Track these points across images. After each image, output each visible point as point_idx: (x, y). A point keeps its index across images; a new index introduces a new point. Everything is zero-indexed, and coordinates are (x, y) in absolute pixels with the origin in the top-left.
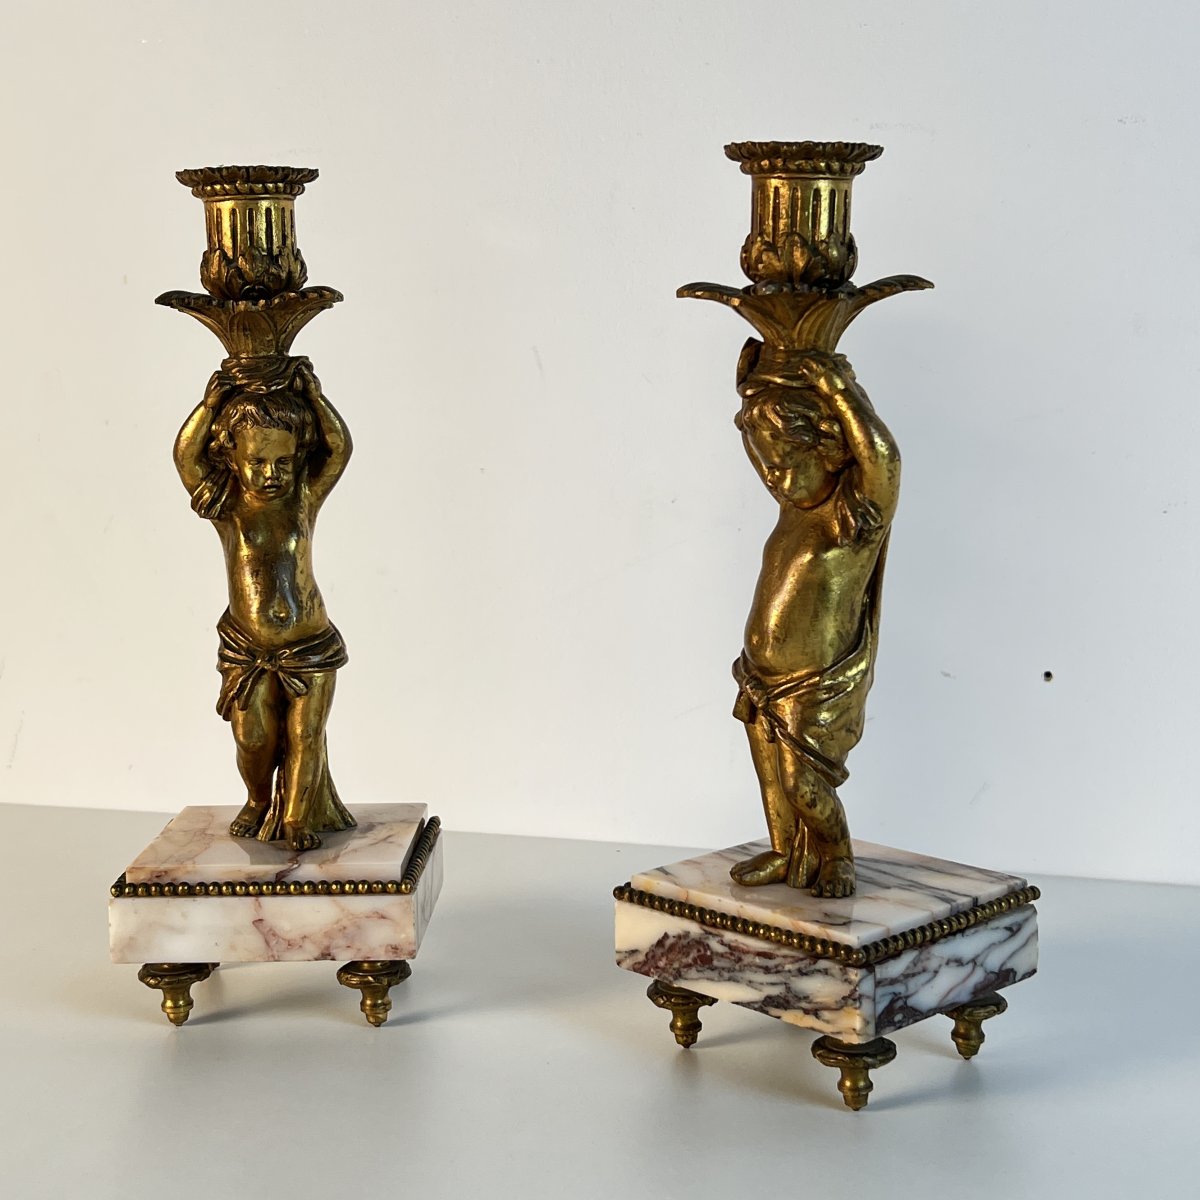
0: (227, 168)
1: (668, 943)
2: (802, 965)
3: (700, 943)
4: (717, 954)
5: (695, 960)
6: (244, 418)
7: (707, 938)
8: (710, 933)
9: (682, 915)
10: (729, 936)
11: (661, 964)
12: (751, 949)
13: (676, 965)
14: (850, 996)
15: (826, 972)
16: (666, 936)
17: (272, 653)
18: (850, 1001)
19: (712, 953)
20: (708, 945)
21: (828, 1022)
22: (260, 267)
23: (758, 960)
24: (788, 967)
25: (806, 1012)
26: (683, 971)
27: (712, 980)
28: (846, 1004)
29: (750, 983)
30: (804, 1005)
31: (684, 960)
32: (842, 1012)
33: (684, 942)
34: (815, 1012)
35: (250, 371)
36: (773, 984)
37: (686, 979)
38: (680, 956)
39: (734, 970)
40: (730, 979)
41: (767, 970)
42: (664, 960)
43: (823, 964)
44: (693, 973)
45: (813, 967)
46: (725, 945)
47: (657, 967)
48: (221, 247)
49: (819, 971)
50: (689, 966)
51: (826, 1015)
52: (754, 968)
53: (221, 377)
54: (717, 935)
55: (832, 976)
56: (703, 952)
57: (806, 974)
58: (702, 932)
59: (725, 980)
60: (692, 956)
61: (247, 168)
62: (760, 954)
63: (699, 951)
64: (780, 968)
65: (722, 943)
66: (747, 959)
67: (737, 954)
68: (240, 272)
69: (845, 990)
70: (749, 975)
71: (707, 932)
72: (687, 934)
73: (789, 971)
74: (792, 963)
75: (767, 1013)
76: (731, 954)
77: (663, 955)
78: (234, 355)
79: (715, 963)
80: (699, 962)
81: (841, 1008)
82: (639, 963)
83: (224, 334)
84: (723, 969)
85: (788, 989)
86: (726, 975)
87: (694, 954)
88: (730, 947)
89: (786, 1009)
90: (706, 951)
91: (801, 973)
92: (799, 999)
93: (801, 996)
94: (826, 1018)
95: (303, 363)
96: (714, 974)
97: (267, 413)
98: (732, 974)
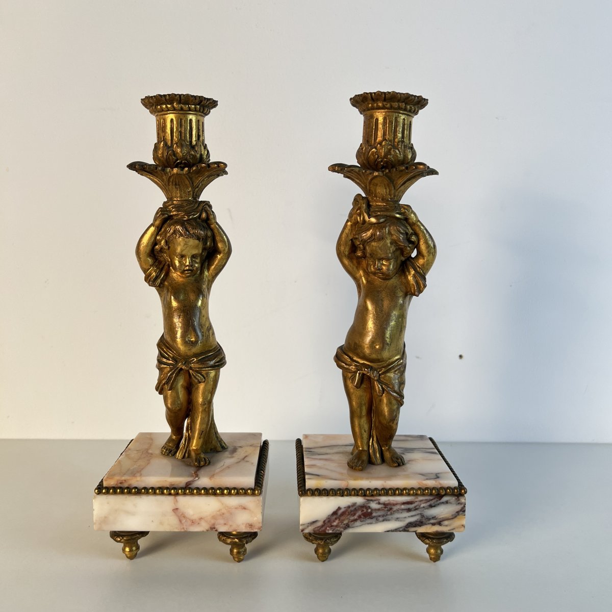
0: (169, 95)
1: (340, 512)
2: (432, 502)
3: (362, 507)
4: (376, 510)
5: (360, 517)
6: (175, 232)
7: (369, 503)
8: (371, 500)
9: (350, 495)
10: (384, 499)
11: (335, 524)
12: (399, 502)
13: (346, 522)
14: (461, 511)
15: (447, 502)
16: (339, 508)
17: (186, 360)
18: (461, 513)
19: (372, 510)
20: (369, 507)
21: (446, 526)
22: (185, 150)
23: (403, 507)
24: (422, 505)
25: (433, 524)
26: (351, 524)
27: (371, 523)
28: (458, 515)
29: (397, 519)
30: (432, 521)
31: (352, 518)
32: (455, 519)
33: (352, 509)
34: (439, 523)
35: (178, 208)
36: (412, 516)
37: (353, 527)
38: (349, 516)
39: (387, 515)
40: (383, 521)
41: (409, 510)
42: (337, 521)
43: (445, 499)
44: (358, 523)
45: (439, 502)
46: (381, 504)
47: (332, 526)
48: (165, 140)
49: (443, 503)
50: (355, 520)
51: (446, 523)
52: (401, 511)
53: (163, 210)
54: (375, 500)
55: (451, 503)
56: (365, 510)
57: (434, 506)
58: (365, 501)
59: (381, 522)
60: (357, 515)
61: (180, 95)
62: (404, 503)
63: (362, 511)
64: (417, 507)
65: (379, 503)
66: (395, 508)
67: (389, 507)
68: (174, 154)
69: (459, 508)
70: (397, 515)
71: (368, 500)
72: (354, 504)
73: (424, 507)
74: (426, 503)
75: (408, 531)
76: (385, 507)
77: (336, 519)
78: (170, 199)
79: (374, 514)
80: (362, 517)
81: (456, 517)
82: (319, 527)
83: (164, 188)
84: (379, 516)
85: (422, 516)
86: (381, 519)
87: (359, 513)
88: (384, 504)
89: (420, 526)
90: (367, 510)
91: (431, 506)
92: (429, 519)
93: (430, 517)
94: (446, 524)
95: (207, 204)
96: (374, 520)
97: (187, 230)
98: (385, 517)
